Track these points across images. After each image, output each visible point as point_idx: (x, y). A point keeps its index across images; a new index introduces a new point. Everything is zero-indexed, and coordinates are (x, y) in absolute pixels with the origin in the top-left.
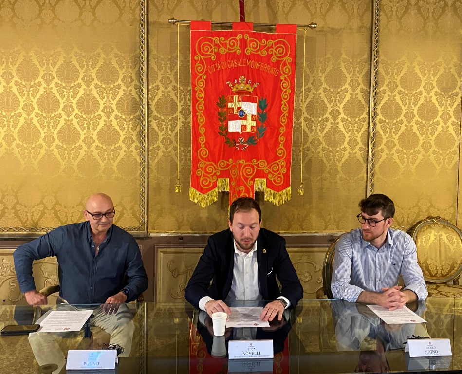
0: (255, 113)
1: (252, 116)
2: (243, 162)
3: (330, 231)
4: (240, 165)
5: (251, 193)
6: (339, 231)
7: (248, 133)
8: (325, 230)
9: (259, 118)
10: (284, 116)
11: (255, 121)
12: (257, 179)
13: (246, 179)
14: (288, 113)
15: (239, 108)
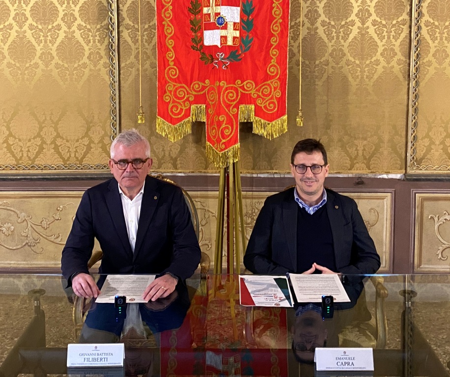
0: (238, 20)
1: (235, 23)
2: (223, 83)
3: (358, 172)
4: (220, 88)
5: (234, 123)
6: (370, 171)
7: (229, 46)
8: (350, 169)
9: (243, 26)
10: (276, 22)
11: (238, 30)
12: (242, 106)
13: (228, 106)
14: (281, 18)
15: (217, 14)
